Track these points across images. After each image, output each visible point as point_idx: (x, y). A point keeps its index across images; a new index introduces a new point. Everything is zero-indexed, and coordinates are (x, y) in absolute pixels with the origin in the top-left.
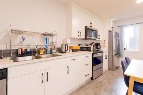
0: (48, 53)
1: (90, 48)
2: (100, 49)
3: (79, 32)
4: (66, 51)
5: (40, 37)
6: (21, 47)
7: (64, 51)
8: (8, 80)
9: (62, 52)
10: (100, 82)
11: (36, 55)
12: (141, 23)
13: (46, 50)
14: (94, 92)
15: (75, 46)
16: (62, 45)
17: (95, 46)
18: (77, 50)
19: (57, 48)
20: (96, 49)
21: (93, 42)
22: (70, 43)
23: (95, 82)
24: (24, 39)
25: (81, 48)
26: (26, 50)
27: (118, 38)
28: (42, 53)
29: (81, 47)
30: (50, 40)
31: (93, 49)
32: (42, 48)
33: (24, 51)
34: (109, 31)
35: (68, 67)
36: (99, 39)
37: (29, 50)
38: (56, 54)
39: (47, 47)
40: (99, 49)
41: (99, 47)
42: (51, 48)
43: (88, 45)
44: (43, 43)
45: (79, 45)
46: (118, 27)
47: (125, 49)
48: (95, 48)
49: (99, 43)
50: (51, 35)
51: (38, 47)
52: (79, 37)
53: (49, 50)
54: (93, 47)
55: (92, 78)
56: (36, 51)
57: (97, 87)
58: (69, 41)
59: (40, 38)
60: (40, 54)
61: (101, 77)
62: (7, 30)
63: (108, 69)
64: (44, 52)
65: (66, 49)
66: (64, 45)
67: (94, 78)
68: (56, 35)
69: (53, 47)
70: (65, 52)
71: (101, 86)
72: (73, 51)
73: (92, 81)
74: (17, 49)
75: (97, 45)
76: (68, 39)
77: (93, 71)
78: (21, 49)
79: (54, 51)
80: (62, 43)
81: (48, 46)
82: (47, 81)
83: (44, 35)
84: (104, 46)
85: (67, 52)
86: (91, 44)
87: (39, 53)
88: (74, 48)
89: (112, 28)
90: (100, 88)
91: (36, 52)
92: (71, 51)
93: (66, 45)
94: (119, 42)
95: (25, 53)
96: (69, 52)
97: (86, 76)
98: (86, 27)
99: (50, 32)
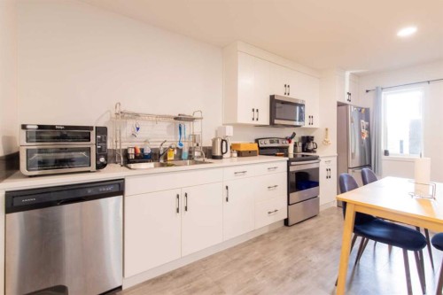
0: (183, 157)
1: (287, 148)
2: (315, 152)
3: (253, 110)
4: (223, 154)
5: (168, 124)
6: (134, 145)
7: (219, 153)
8: (126, 198)
9: (214, 157)
10: (307, 231)
11: (162, 161)
12: (429, 82)
13: (180, 151)
14: (287, 247)
15: (247, 142)
16: (214, 142)
17: (300, 144)
18: (250, 154)
19: (205, 148)
20: (303, 151)
21: (294, 134)
22: (232, 135)
23: (293, 230)
24: (138, 129)
25: (260, 148)
26: (142, 150)
27: (364, 123)
28: (173, 158)
29: (261, 146)
30: (189, 129)
31: (295, 151)
32: (173, 146)
33: (139, 152)
34: (340, 105)
35: (227, 187)
36: (311, 126)
37: (147, 151)
38: (201, 159)
39: (181, 145)
40: (313, 151)
41: (311, 146)
42: (190, 148)
43: (280, 141)
44: (173, 136)
45: (257, 141)
46: (367, 91)
47: (386, 153)
48: (299, 148)
49: (312, 135)
50: (191, 119)
51: (166, 145)
52: (255, 122)
53: (186, 151)
54: (295, 146)
55: (286, 222)
56: (161, 153)
57: (296, 240)
58: (229, 131)
59: (169, 127)
60: (169, 159)
61: (313, 221)
62: (109, 111)
63: (336, 205)
64: (175, 156)
65: (224, 151)
66: (219, 141)
67: (291, 222)
68: (201, 118)
69: (195, 145)
70: (221, 158)
71: (306, 238)
72: (240, 154)
73: (287, 228)
74: (126, 147)
75: (307, 140)
76: (228, 127)
77: (289, 204)
78: (135, 149)
79: (196, 154)
80: (213, 137)
81: (183, 143)
82: (186, 209)
83: (176, 118)
84: (326, 143)
85: (225, 156)
86: (289, 140)
87: (166, 158)
88: (242, 149)
89: (349, 94)
90: (303, 242)
91: (160, 156)
92: (235, 155)
93: (223, 141)
94: (369, 134)
95: (142, 157)
96: (231, 156)
97: (270, 213)
98: (272, 98)
99: (188, 113)
